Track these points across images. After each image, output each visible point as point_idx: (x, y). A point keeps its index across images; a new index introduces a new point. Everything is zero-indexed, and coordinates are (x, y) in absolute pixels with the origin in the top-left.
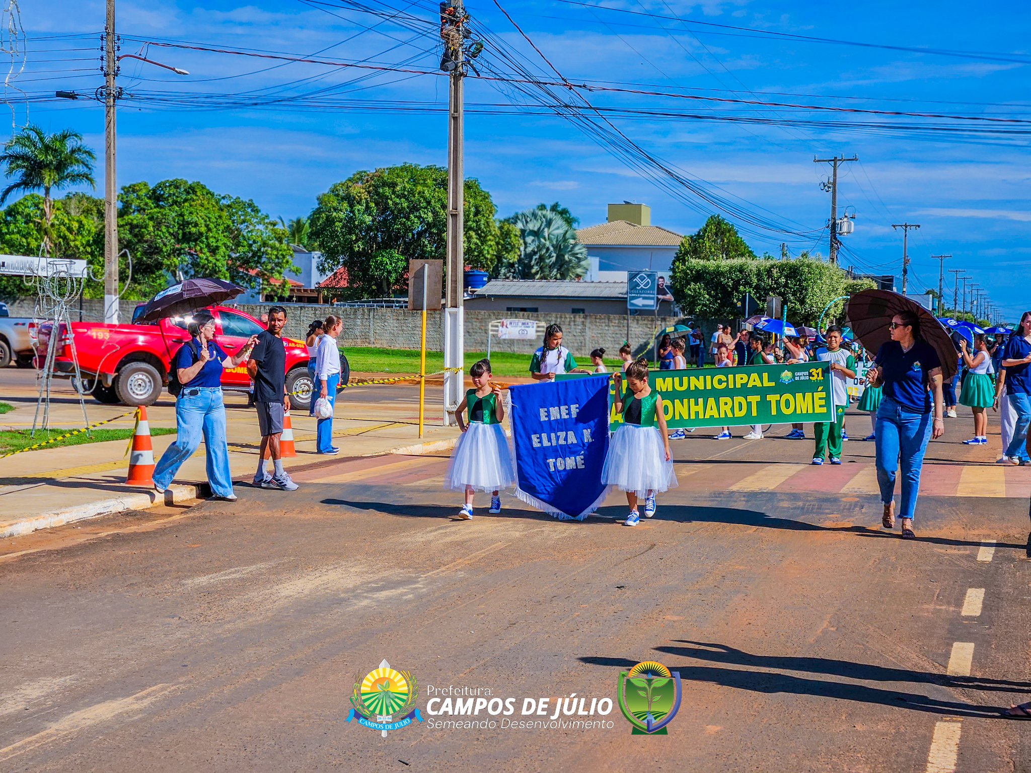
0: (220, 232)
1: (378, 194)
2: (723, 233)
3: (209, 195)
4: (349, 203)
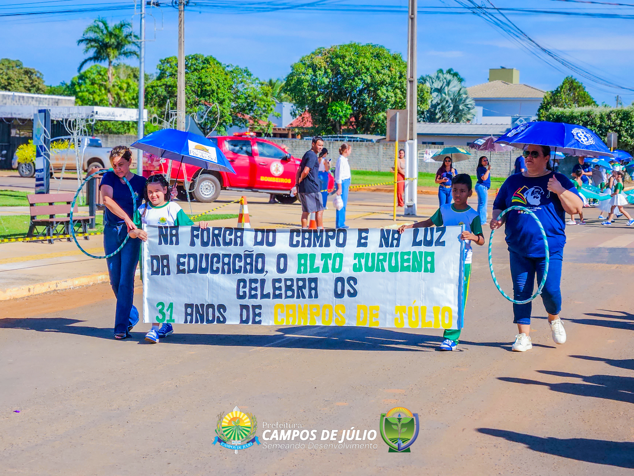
0: (226, 90)
1: (332, 63)
2: (574, 89)
3: (218, 64)
4: (312, 69)
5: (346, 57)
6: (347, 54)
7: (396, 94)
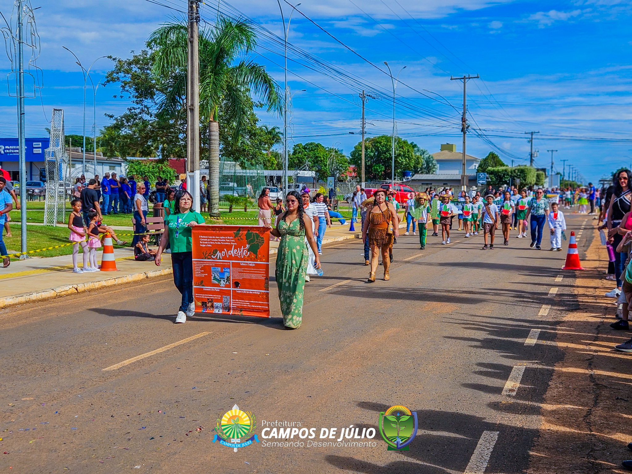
1: (375, 145)
2: (494, 158)
3: (322, 147)
5: (381, 143)
6: (382, 141)
7: (406, 160)
